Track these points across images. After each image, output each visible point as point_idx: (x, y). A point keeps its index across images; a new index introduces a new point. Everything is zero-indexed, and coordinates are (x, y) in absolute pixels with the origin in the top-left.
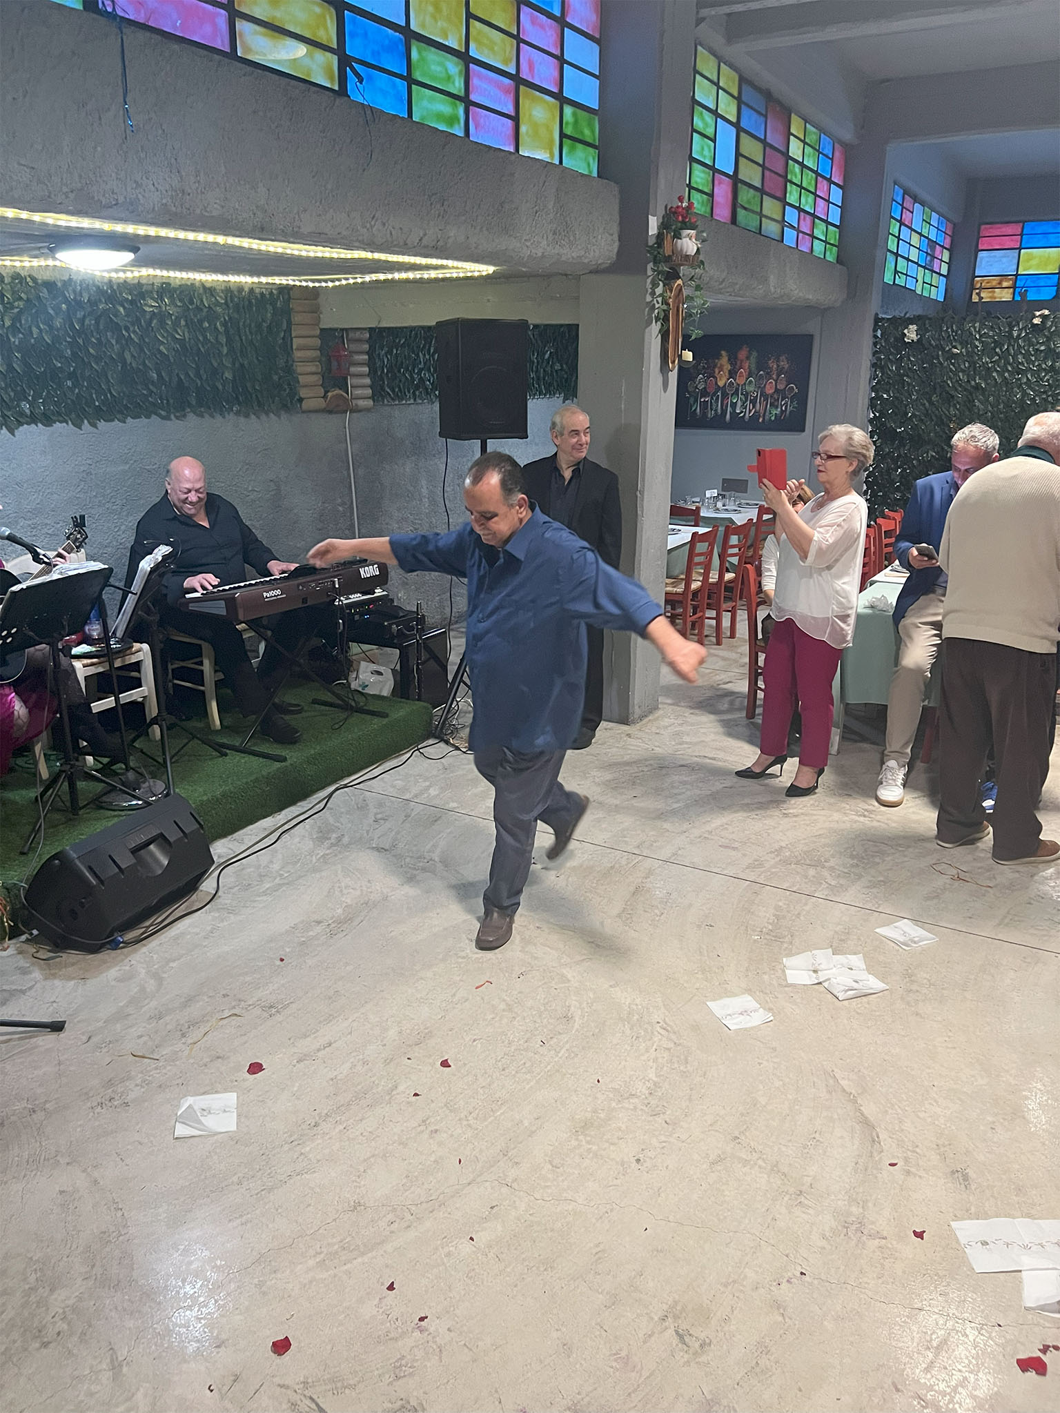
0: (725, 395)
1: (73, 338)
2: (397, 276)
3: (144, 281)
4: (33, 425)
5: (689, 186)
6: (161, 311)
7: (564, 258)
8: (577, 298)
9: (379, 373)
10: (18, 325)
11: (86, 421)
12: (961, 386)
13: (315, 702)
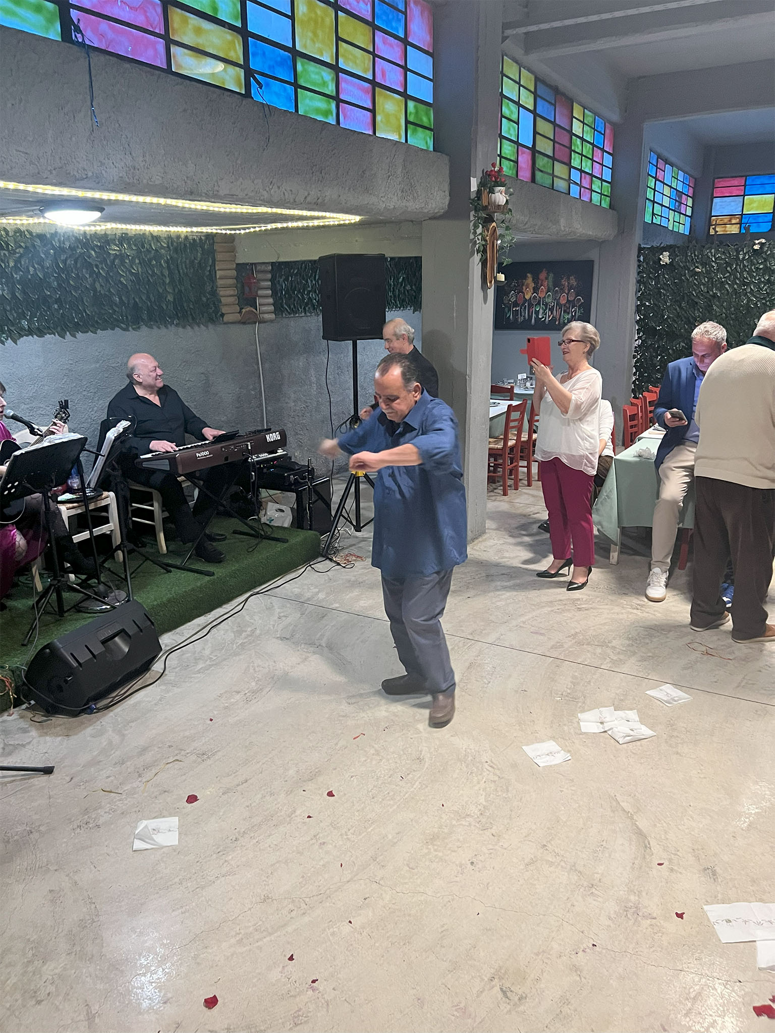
0: (530, 305)
1: (59, 274)
2: (290, 224)
3: (109, 232)
4: (30, 337)
5: (500, 156)
6: (121, 254)
7: (409, 209)
8: (420, 238)
9: (279, 295)
10: (19, 265)
11: (68, 333)
12: (702, 295)
13: (235, 532)
